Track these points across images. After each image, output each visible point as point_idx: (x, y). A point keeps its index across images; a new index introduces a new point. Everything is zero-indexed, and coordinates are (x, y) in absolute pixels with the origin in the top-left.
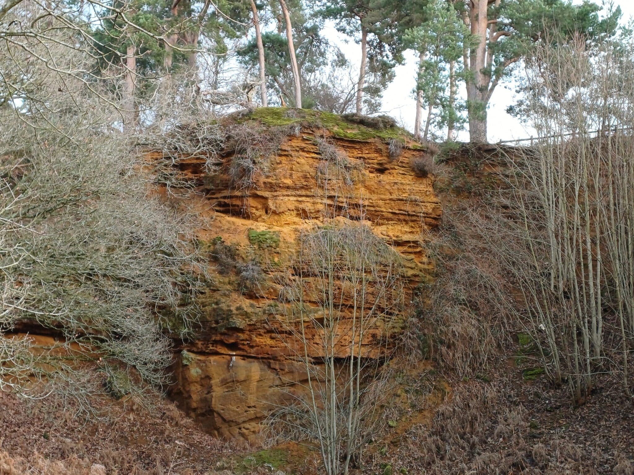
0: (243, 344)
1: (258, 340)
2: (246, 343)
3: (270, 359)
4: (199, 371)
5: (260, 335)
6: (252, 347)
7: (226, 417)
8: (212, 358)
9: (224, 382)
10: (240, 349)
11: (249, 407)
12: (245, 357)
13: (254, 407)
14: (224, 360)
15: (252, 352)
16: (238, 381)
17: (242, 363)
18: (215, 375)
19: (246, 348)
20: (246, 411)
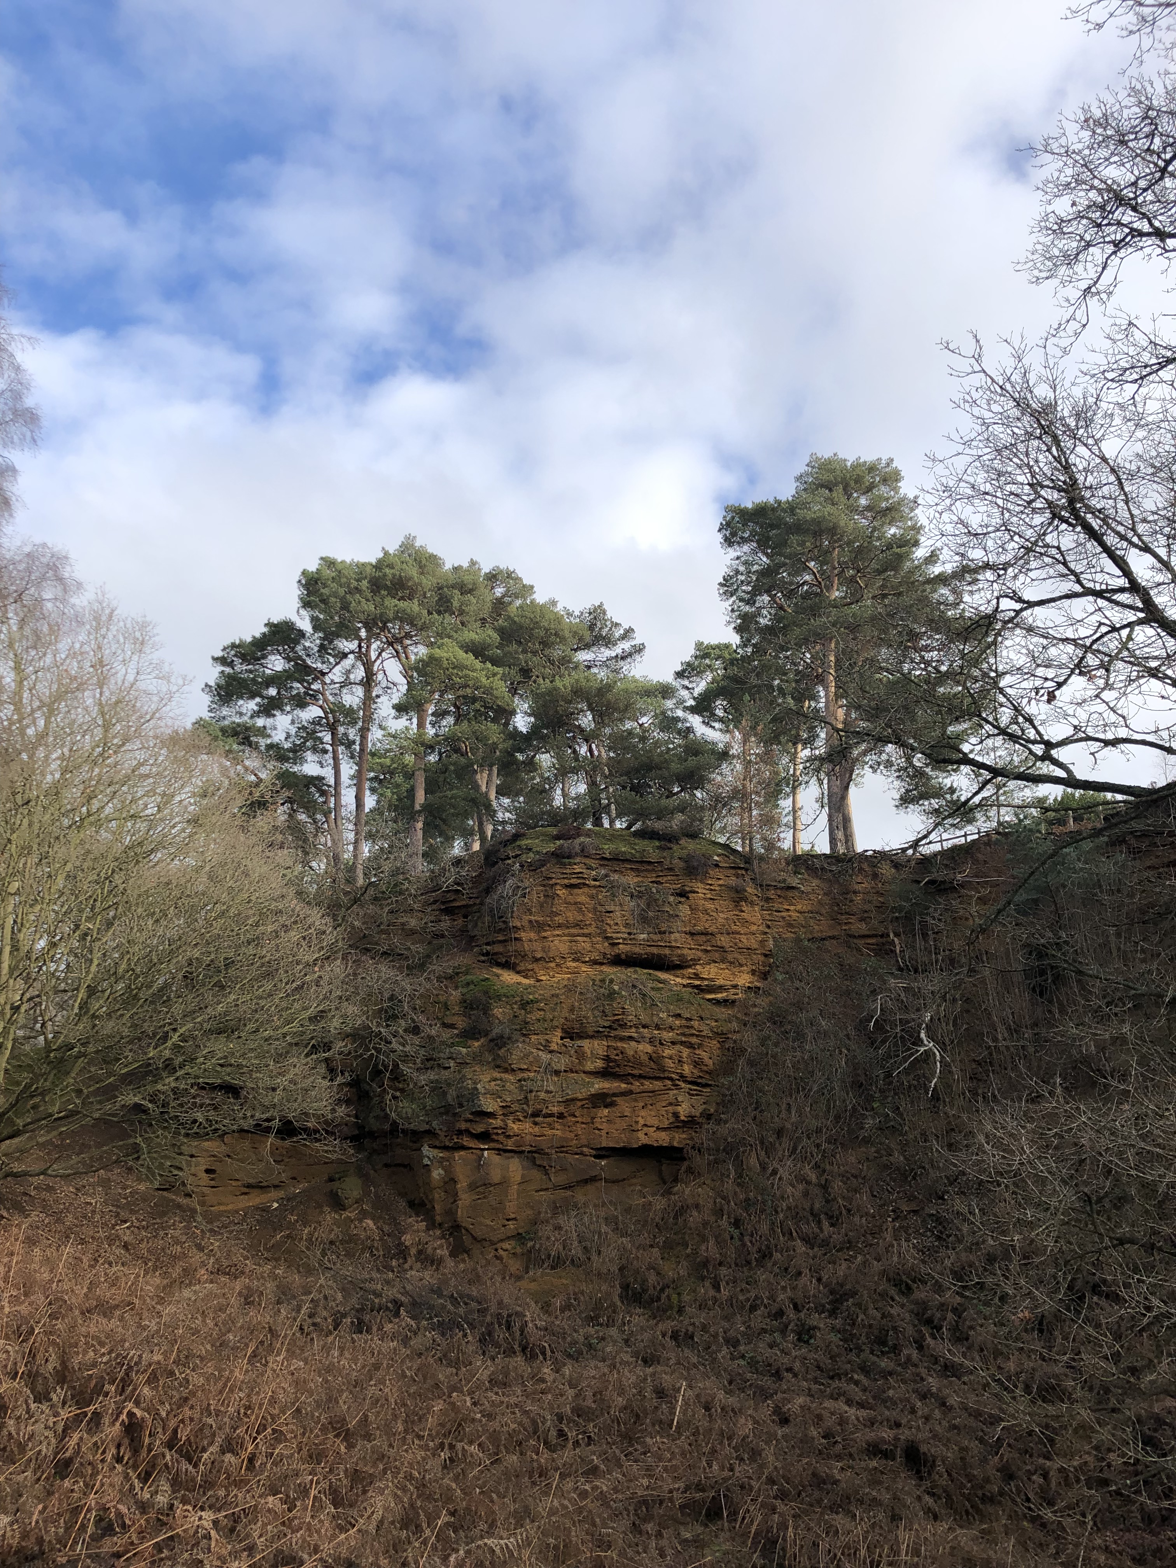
0: (497, 1134)
1: (515, 1127)
2: (500, 1131)
3: (535, 1152)
4: (442, 1172)
5: (520, 1120)
6: (509, 1137)
7: (479, 1234)
8: (457, 1155)
9: (472, 1187)
10: (494, 1141)
11: (508, 1220)
12: (500, 1151)
13: (515, 1219)
14: (475, 1157)
15: (510, 1144)
16: (491, 1185)
17: (496, 1159)
18: (461, 1177)
19: (501, 1138)
20: (504, 1226)
